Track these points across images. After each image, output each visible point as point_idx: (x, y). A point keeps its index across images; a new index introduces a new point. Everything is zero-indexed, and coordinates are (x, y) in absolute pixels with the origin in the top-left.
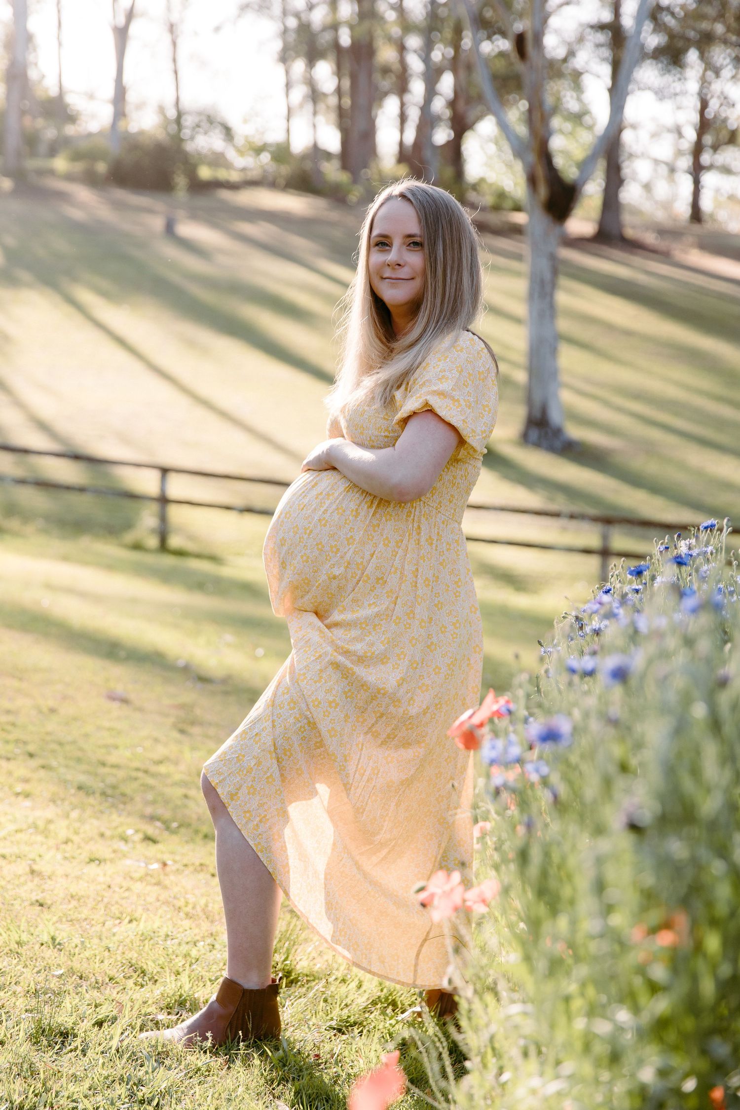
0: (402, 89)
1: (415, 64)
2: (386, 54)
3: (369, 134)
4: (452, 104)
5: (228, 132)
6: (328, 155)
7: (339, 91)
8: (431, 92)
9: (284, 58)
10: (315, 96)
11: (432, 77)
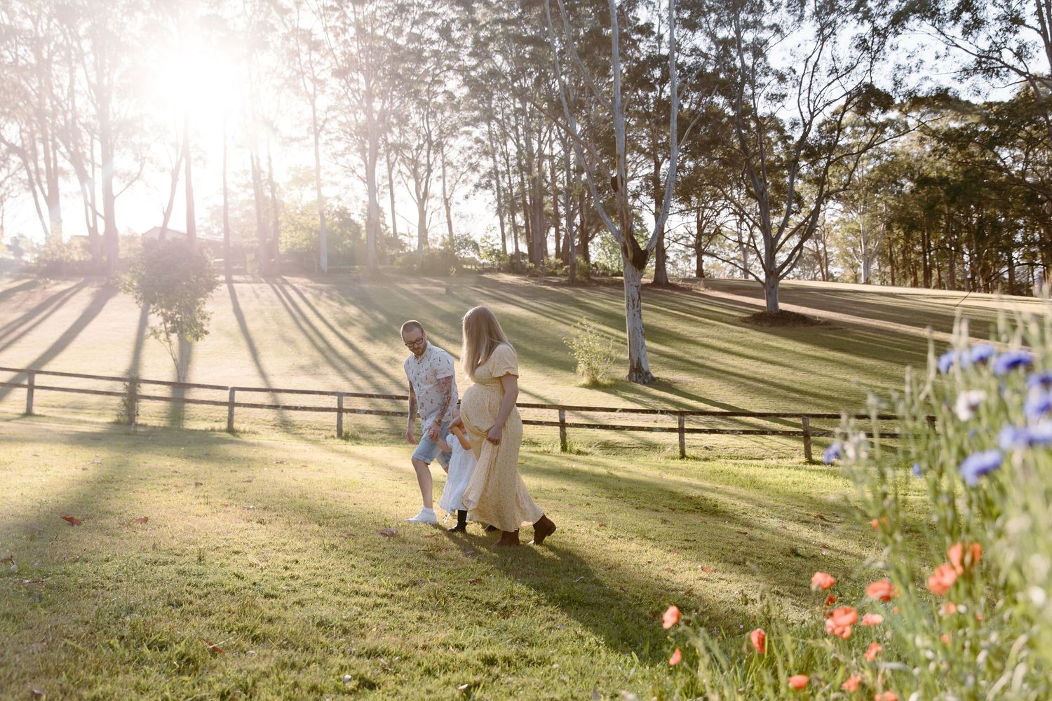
0: (557, 224)
1: (561, 210)
2: (549, 208)
3: (543, 244)
4: (581, 227)
5: (476, 246)
6: (524, 255)
7: (527, 225)
8: (570, 223)
9: (499, 212)
10: (515, 228)
11: (570, 217)
